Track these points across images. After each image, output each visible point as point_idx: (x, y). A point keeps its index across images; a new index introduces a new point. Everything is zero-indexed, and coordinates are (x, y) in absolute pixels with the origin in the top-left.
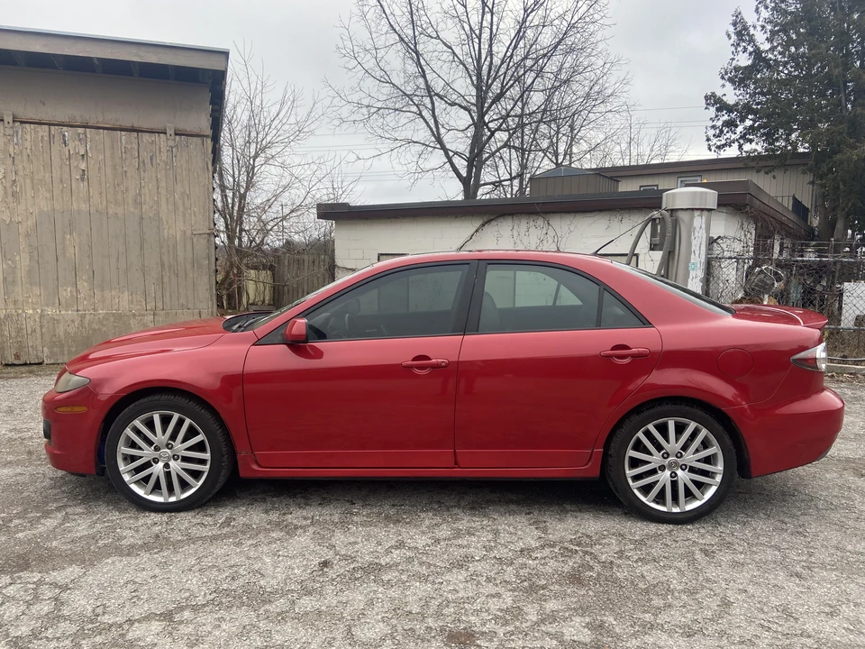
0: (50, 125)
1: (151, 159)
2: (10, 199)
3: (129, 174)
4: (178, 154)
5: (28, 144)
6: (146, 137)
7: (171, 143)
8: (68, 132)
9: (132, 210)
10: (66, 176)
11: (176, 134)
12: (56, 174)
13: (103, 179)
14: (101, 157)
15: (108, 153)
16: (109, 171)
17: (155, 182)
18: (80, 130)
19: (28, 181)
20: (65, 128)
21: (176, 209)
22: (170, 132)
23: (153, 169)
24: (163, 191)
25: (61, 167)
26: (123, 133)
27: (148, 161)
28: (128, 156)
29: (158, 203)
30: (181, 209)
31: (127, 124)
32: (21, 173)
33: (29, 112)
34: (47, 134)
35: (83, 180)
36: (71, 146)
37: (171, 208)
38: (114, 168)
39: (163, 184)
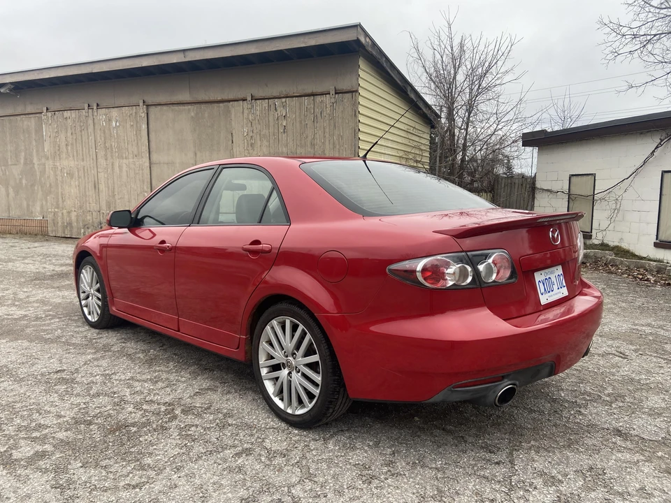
0: (268, 99)
1: (321, 113)
2: (250, 148)
3: (308, 126)
4: (337, 109)
5: (258, 113)
6: (318, 99)
7: (333, 100)
8: (277, 102)
9: (309, 150)
10: (276, 131)
11: (336, 93)
12: (271, 130)
13: (295, 131)
14: (294, 116)
15: (297, 114)
16: (298, 125)
17: (322, 130)
18: (284, 100)
19: (258, 136)
20: (276, 100)
21: (334, 147)
22: (333, 92)
23: (322, 120)
24: (327, 136)
25: (274, 126)
26: (306, 98)
27: (319, 115)
28: (308, 113)
29: (324, 143)
30: (338, 147)
31: (309, 91)
32: (255, 132)
33: (259, 92)
34: (267, 105)
35: (284, 133)
36: (279, 112)
37: (331, 147)
38: (301, 122)
39: (327, 130)
